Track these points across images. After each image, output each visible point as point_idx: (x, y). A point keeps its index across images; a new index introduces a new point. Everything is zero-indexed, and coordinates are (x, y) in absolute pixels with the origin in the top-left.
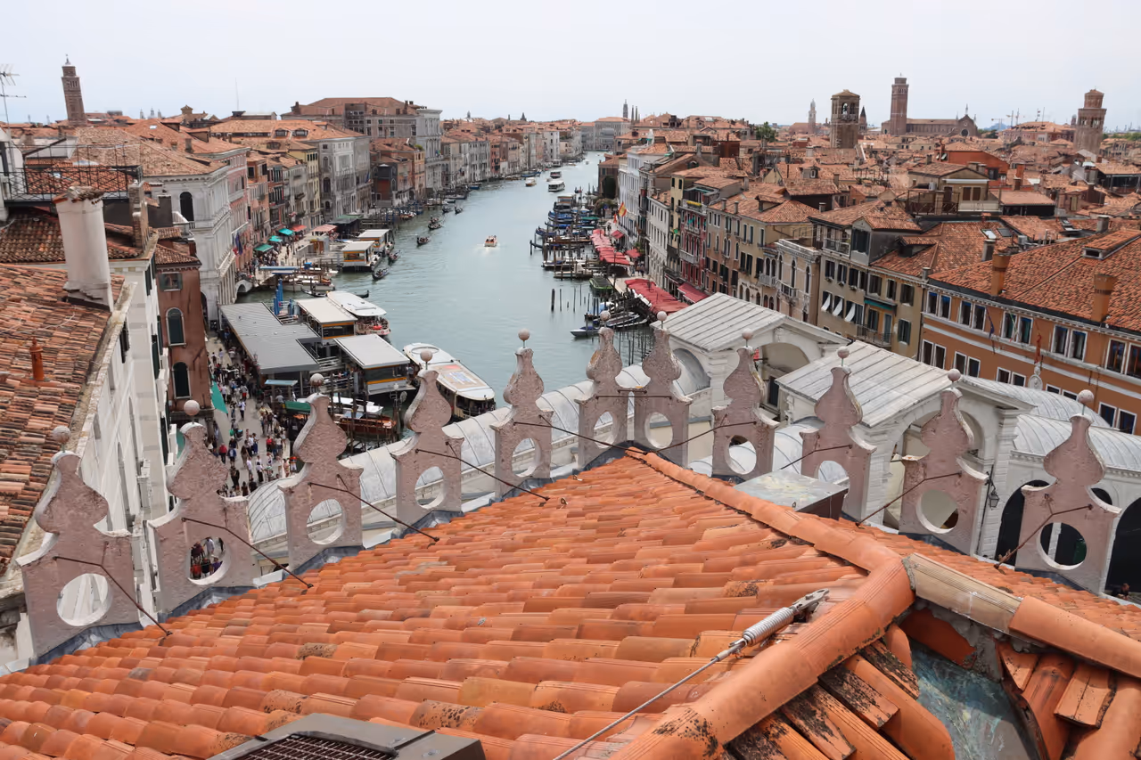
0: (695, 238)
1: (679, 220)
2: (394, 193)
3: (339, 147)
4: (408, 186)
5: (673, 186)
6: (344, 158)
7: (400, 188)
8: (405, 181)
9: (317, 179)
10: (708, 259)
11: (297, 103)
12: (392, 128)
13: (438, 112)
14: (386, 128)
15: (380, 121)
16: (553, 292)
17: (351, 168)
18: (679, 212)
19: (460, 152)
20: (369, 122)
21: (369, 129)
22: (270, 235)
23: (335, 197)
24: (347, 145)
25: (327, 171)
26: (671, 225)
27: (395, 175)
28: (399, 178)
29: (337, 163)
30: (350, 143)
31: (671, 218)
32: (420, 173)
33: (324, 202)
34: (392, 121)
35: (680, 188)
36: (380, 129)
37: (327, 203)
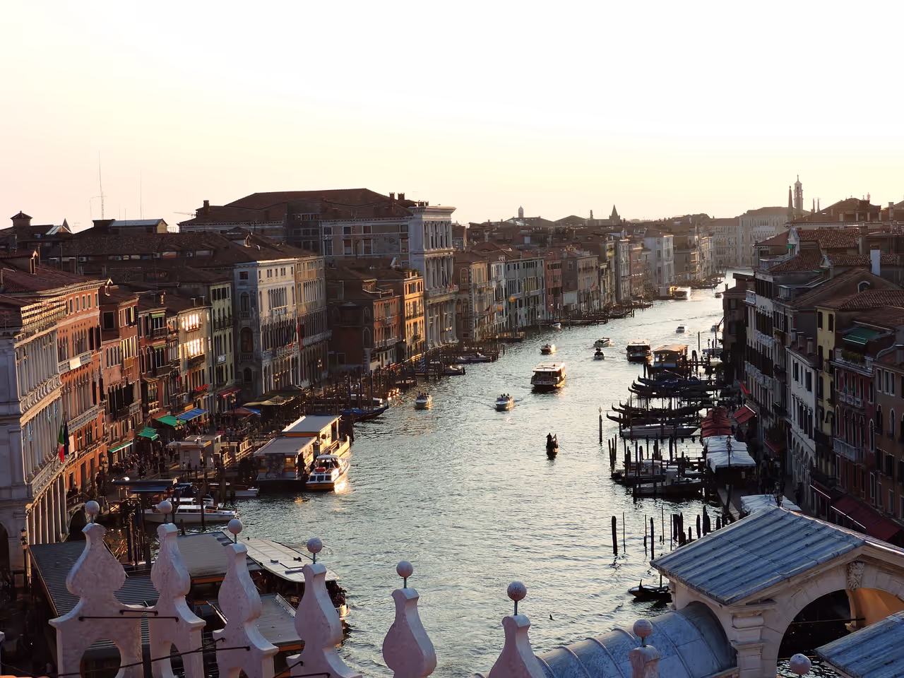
0: (858, 415)
1: (832, 385)
2: (368, 350)
3: (269, 273)
4: (393, 340)
5: (821, 326)
6: (277, 296)
7: (378, 341)
8: (387, 332)
9: (229, 331)
10: (879, 453)
11: (206, 203)
12: (367, 240)
13: (449, 211)
14: (357, 242)
15: (347, 230)
16: (614, 520)
17: (291, 310)
18: (831, 371)
19: (489, 278)
20: (328, 231)
21: (328, 242)
22: (140, 428)
23: (260, 360)
24: (283, 272)
25: (246, 316)
26: (819, 395)
27: (370, 320)
28: (377, 326)
29: (265, 302)
30: (288, 269)
31: (820, 381)
32: (415, 316)
33: (241, 370)
34: (366, 229)
35: (831, 328)
36: (347, 243)
37: (248, 371)
